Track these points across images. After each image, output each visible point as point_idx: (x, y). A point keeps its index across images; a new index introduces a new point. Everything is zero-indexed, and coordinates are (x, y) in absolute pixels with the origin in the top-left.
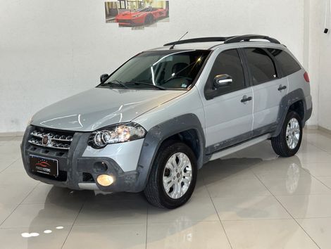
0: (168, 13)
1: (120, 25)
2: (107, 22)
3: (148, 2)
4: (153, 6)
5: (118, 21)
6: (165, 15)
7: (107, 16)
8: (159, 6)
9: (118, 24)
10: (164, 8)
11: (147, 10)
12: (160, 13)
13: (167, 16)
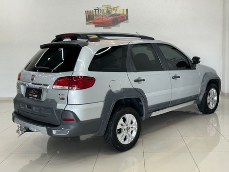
0: (127, 17)
1: (96, 26)
2: (87, 24)
3: (114, 10)
4: (118, 12)
5: (94, 23)
6: (125, 19)
7: (87, 20)
8: (121, 13)
9: (94, 25)
10: (125, 14)
11: (113, 15)
12: (122, 17)
13: (127, 19)
